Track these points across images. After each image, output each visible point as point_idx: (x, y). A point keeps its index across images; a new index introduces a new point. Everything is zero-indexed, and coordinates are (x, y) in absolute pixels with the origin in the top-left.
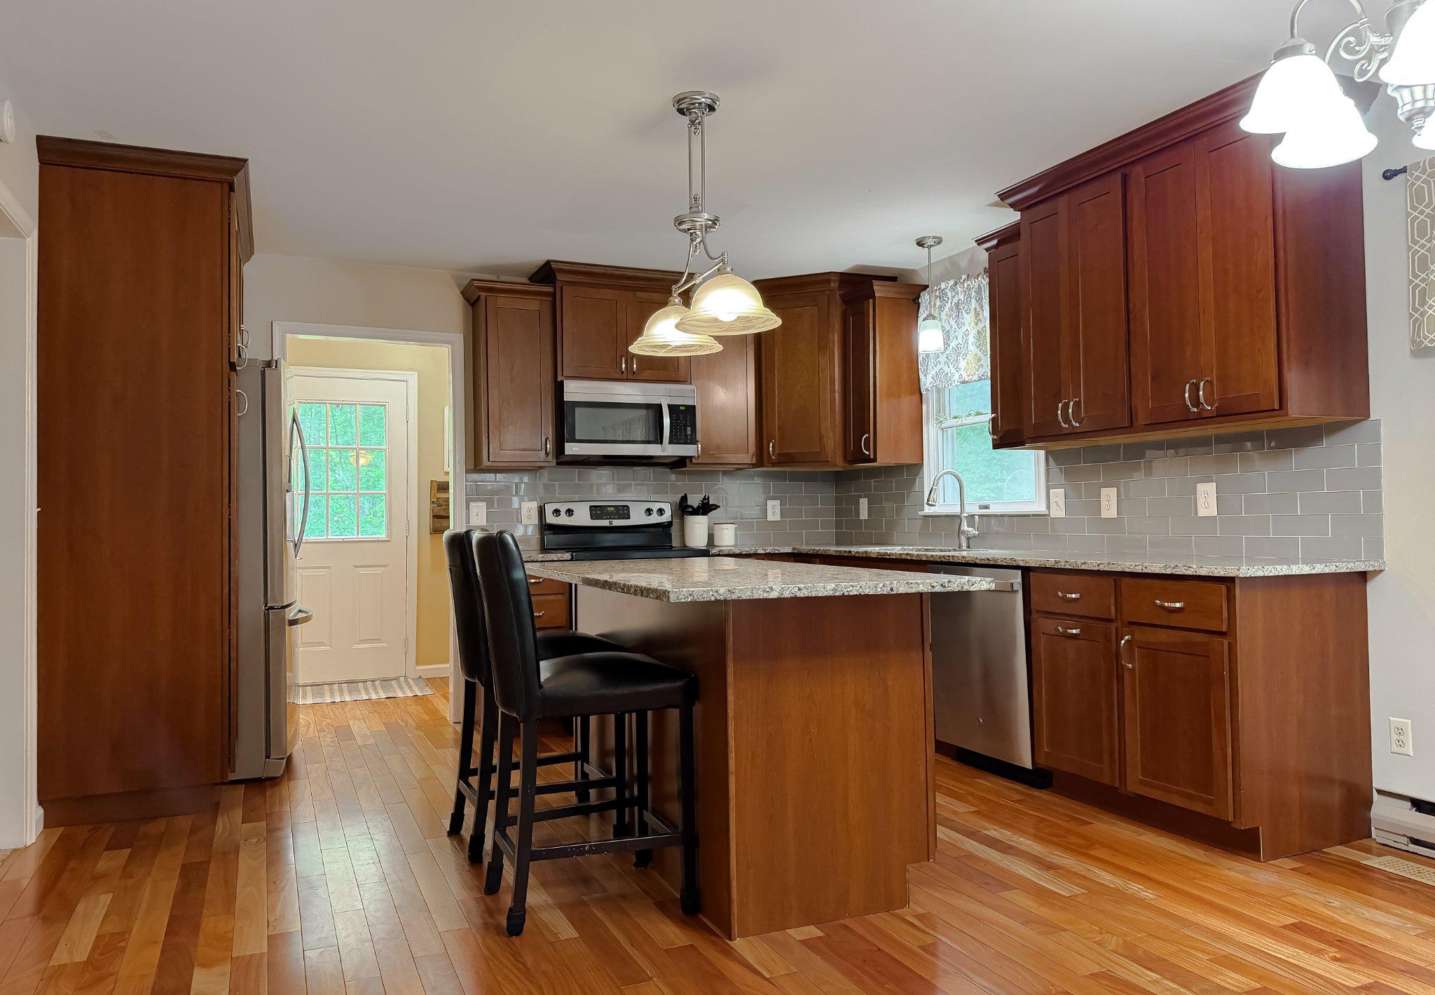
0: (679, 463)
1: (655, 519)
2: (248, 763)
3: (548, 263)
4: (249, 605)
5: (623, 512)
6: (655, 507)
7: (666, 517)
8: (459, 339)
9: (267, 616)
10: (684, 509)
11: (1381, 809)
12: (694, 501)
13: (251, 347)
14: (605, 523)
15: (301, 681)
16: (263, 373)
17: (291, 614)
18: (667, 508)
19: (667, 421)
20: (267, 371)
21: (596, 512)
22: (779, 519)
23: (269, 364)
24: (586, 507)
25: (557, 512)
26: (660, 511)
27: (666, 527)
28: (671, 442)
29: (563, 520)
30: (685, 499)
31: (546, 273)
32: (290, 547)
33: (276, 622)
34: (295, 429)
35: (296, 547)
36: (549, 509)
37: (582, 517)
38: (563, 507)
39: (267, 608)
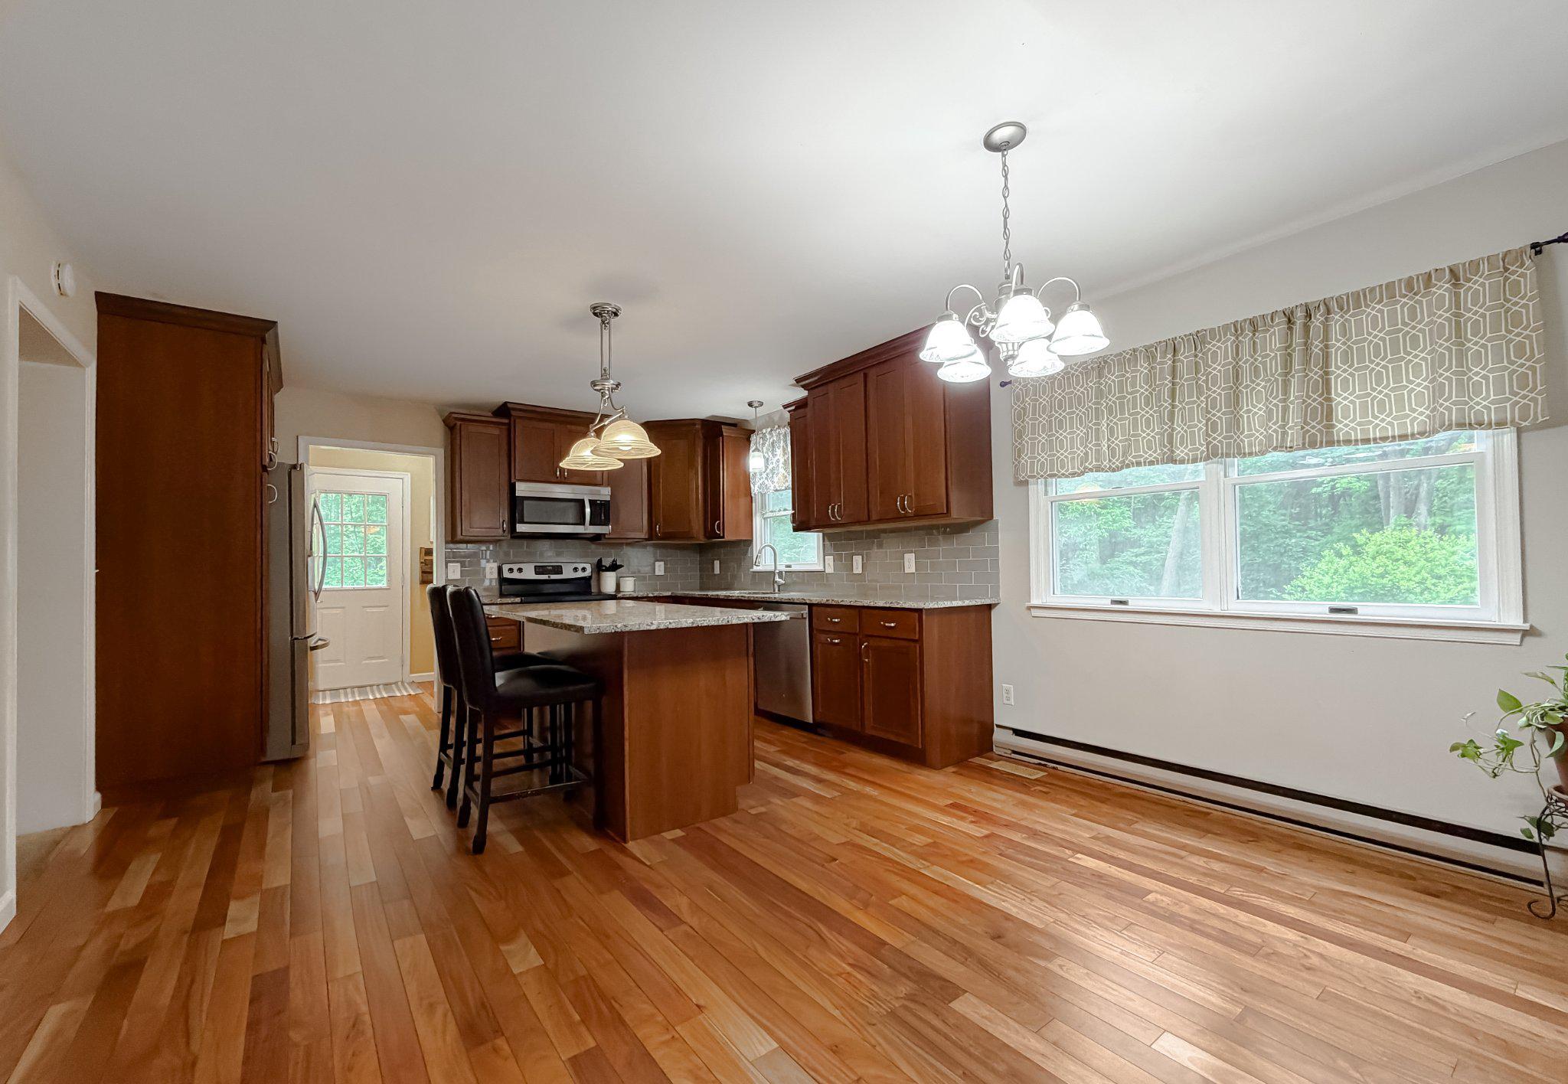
0: (596, 538)
1: (580, 574)
2: (277, 750)
3: (506, 403)
4: (278, 635)
5: (558, 570)
6: (580, 566)
7: (587, 573)
8: (440, 454)
9: (292, 644)
10: (599, 568)
11: (999, 736)
12: (607, 562)
13: (280, 454)
14: (545, 577)
16: (290, 473)
17: (311, 642)
18: (588, 567)
19: (588, 510)
20: (294, 471)
21: (539, 570)
22: (663, 574)
23: (294, 467)
24: (532, 567)
25: (511, 570)
26: (584, 569)
27: (587, 579)
28: (591, 524)
29: (516, 575)
30: (600, 561)
31: (504, 411)
32: (312, 595)
33: (299, 650)
34: (316, 512)
35: (317, 594)
36: (505, 568)
37: (529, 573)
38: (515, 567)
39: (294, 640)
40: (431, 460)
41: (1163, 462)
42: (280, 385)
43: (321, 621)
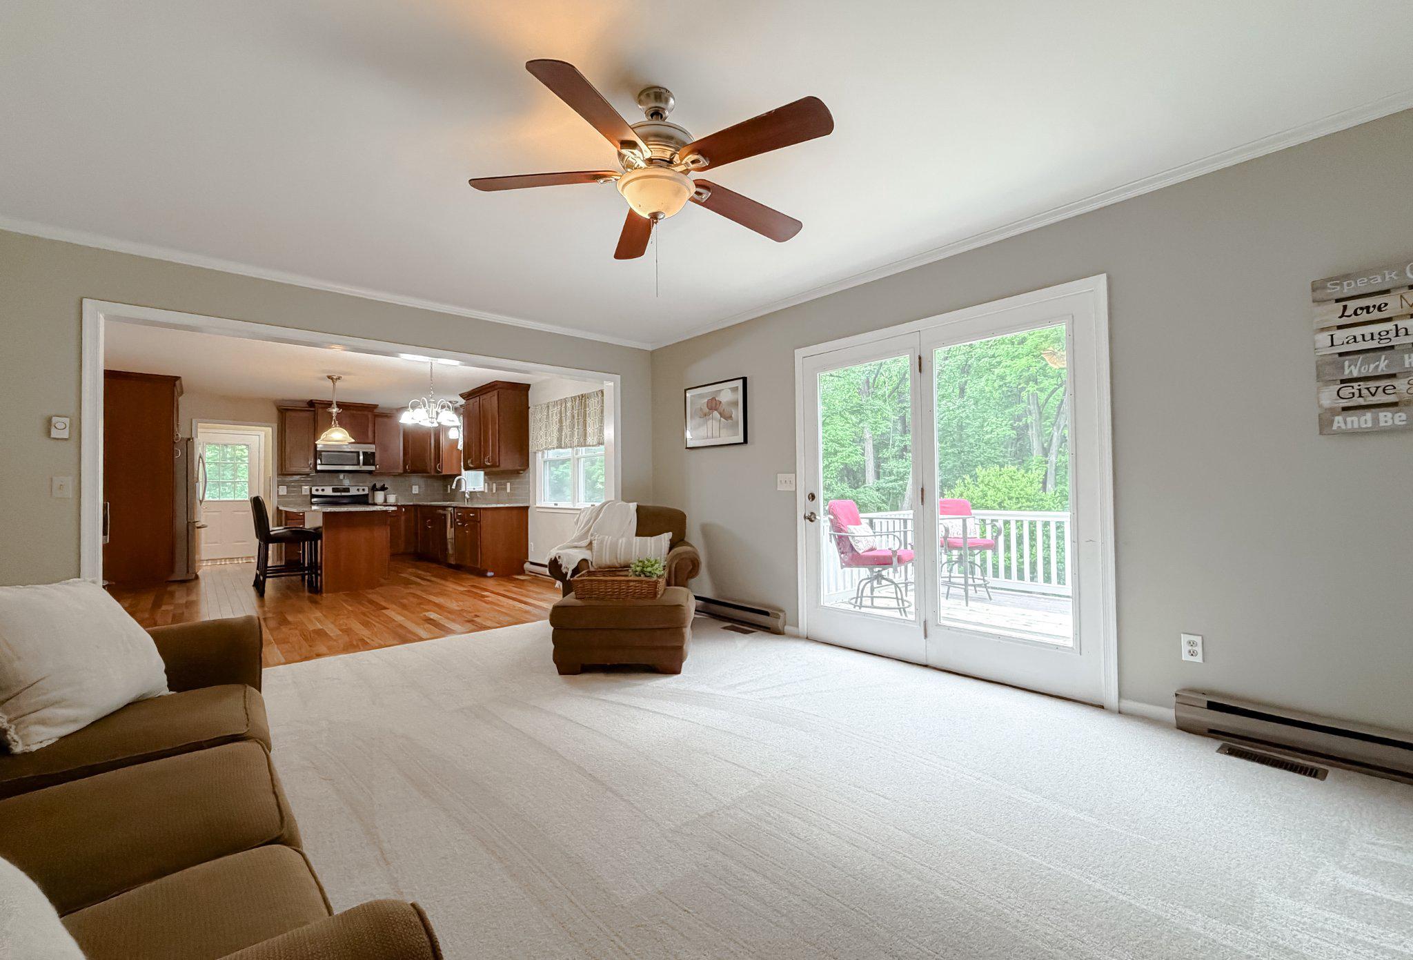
0: (370, 472)
1: (361, 493)
2: (179, 574)
3: (312, 400)
4: (180, 523)
5: (347, 490)
6: (361, 488)
7: (366, 492)
8: (275, 426)
9: (188, 526)
10: (374, 489)
11: (527, 566)
12: (378, 486)
13: (182, 434)
14: (339, 494)
15: (203, 558)
16: (187, 442)
17: (198, 525)
18: (367, 489)
19: (361, 457)
20: (189, 442)
21: (334, 490)
23: (189, 439)
24: (331, 488)
25: (317, 490)
26: (363, 490)
27: (367, 495)
28: (364, 464)
29: (320, 493)
30: (375, 485)
31: (311, 404)
32: (198, 502)
33: (191, 528)
34: (201, 461)
35: (201, 502)
36: (314, 489)
37: (329, 491)
38: (320, 488)
39: (188, 523)
40: (270, 429)
41: (557, 448)
42: (182, 393)
43: (202, 516)
